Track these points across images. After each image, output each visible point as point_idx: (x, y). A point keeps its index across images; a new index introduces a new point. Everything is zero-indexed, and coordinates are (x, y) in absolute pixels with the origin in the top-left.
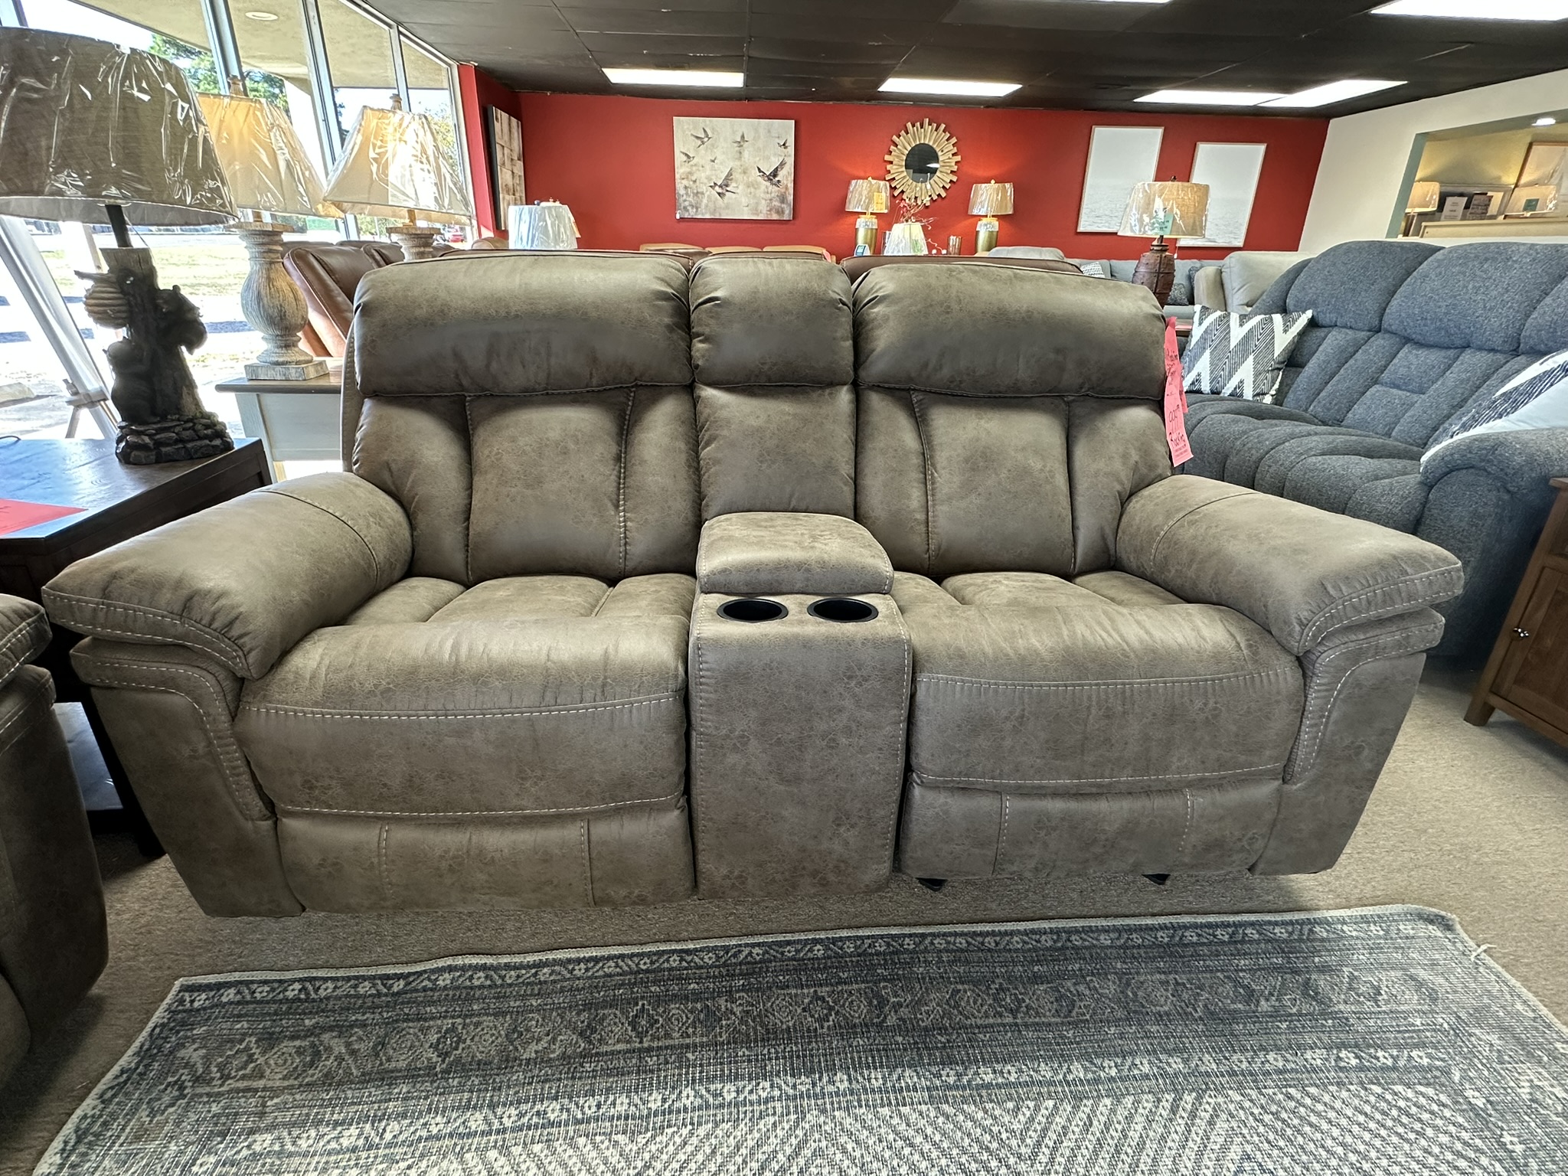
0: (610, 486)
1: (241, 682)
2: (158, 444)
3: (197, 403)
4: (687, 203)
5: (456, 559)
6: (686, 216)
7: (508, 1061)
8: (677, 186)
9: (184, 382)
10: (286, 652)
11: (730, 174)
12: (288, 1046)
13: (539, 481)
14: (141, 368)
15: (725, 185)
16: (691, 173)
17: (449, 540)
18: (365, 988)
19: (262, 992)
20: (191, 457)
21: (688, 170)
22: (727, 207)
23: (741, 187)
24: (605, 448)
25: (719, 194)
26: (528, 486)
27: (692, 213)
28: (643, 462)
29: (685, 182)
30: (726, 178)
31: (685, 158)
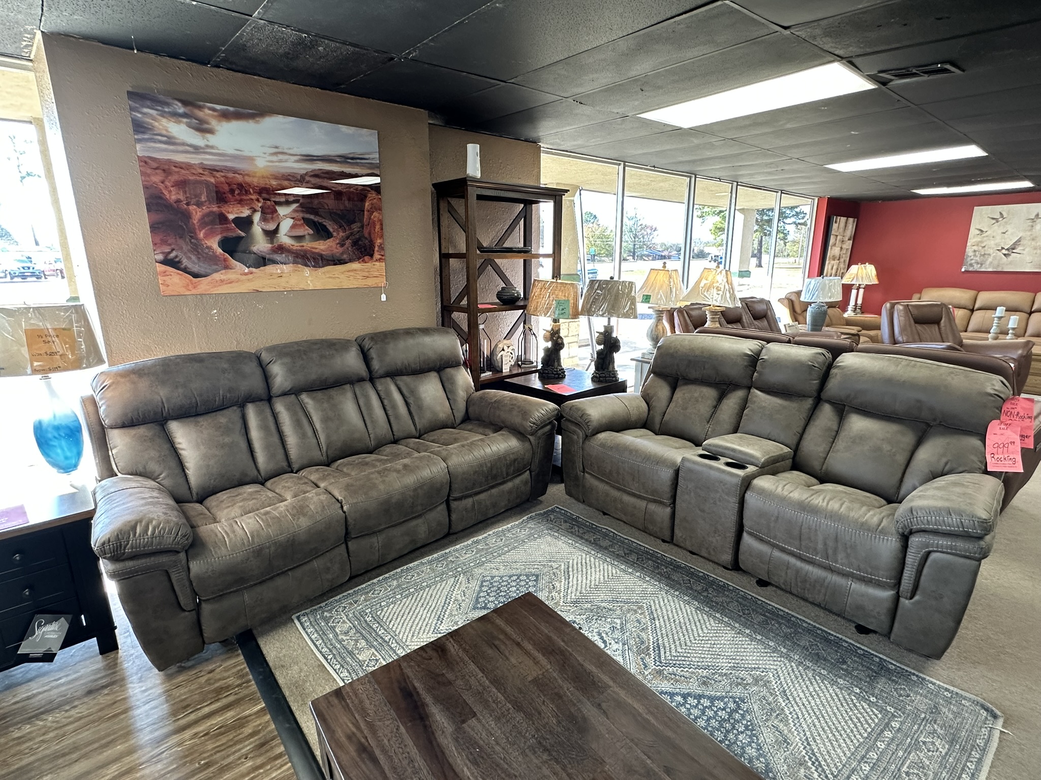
0: (708, 415)
1: (587, 436)
2: (600, 377)
3: (613, 368)
4: (973, 261)
5: (657, 427)
6: (971, 269)
7: (606, 548)
8: (967, 250)
9: (612, 361)
10: (598, 433)
11: (1019, 241)
12: (568, 524)
13: (686, 409)
14: (602, 356)
15: (1012, 248)
16: (981, 242)
17: (657, 419)
18: (588, 524)
19: (569, 514)
20: (606, 382)
21: (979, 240)
22: (1011, 263)
23: (1027, 250)
24: (711, 402)
25: (1005, 255)
26: (683, 409)
27: (976, 267)
28: (721, 410)
29: (975, 248)
30: (1015, 244)
31: (978, 232)
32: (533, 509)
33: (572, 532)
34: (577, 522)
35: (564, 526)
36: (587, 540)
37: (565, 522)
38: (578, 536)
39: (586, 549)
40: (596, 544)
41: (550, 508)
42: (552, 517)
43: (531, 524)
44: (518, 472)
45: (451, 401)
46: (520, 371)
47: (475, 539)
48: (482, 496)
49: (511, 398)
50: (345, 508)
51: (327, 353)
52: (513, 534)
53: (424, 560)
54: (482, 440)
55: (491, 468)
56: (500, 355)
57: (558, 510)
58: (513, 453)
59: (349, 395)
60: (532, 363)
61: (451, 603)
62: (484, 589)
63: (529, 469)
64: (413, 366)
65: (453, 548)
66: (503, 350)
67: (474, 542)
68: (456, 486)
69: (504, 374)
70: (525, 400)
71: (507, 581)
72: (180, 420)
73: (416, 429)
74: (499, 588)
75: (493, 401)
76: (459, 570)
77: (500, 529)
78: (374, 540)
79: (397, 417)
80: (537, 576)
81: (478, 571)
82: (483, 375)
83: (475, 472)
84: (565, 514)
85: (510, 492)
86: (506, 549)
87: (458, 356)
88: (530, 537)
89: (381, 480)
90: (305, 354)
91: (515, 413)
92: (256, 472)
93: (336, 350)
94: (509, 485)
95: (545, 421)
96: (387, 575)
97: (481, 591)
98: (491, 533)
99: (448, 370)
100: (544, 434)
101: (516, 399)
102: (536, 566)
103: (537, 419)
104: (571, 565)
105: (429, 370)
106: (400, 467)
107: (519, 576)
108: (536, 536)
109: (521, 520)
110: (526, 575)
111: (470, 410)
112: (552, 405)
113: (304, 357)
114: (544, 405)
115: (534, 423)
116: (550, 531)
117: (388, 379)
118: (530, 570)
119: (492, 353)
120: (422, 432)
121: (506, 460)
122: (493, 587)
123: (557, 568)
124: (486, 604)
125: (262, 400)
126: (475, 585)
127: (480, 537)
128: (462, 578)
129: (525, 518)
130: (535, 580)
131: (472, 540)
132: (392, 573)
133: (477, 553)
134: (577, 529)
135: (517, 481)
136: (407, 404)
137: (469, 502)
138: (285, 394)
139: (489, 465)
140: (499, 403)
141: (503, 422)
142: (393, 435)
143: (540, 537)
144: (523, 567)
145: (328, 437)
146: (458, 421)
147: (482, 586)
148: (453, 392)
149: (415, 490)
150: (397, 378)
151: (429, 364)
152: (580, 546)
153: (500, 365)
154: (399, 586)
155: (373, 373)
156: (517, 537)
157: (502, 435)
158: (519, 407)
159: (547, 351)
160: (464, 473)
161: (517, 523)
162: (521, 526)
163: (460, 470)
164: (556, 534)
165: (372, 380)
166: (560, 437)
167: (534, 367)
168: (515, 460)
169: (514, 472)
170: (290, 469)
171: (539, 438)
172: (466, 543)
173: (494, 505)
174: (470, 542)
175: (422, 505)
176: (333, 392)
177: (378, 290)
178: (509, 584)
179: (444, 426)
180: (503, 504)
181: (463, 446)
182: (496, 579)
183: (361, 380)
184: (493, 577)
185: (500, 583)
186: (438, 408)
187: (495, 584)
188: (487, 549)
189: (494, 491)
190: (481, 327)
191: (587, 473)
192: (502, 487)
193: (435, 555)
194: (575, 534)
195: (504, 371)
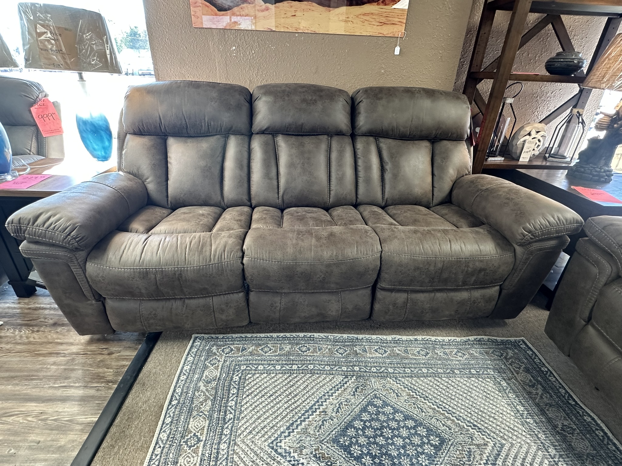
1: (618, 277)
12: (530, 377)
18: (562, 391)
19: (537, 361)
32: (488, 330)
33: (529, 393)
34: (546, 379)
35: (522, 376)
36: (549, 420)
37: (527, 370)
38: (537, 405)
39: (542, 436)
40: (564, 439)
41: (512, 339)
42: (510, 353)
43: (475, 351)
44: (483, 284)
45: (435, 178)
46: (544, 163)
47: (398, 337)
48: (421, 297)
49: (511, 190)
50: (245, 260)
51: (310, 98)
52: (445, 353)
53: (331, 336)
54: (445, 232)
55: (442, 270)
56: (522, 140)
57: (523, 346)
58: (481, 261)
59: (324, 147)
60: (564, 157)
61: (318, 413)
62: (365, 417)
63: (500, 286)
64: (402, 129)
65: (367, 336)
66: (529, 134)
67: (396, 342)
68: (386, 276)
69: (519, 163)
70: (529, 197)
71: (398, 421)
72: (179, 138)
73: (383, 198)
74: (382, 427)
75: (484, 188)
76: (356, 368)
77: (433, 338)
78: (277, 299)
79: (368, 180)
80: (443, 441)
81: (375, 383)
82: (490, 159)
83: (417, 269)
84: (531, 359)
85: (462, 303)
86: (425, 371)
87: (462, 128)
88: (465, 368)
89: (294, 241)
90: (288, 96)
91: (507, 210)
92: (219, 198)
93: (321, 96)
94: (464, 295)
95: (549, 233)
96: (288, 335)
97: (358, 417)
98: (419, 337)
99: (445, 142)
100: (540, 250)
101: (517, 192)
102: (449, 423)
103: (538, 227)
104: (503, 454)
105: (422, 138)
106: (325, 234)
107: (418, 424)
108: (473, 371)
109: (464, 339)
110: (429, 430)
111: (455, 193)
112: (571, 214)
113: (286, 98)
114: (559, 210)
115: (530, 232)
116: (496, 374)
117: (371, 139)
118: (438, 424)
119: (514, 136)
120: (390, 202)
121: (468, 266)
122: (378, 420)
123: (478, 446)
124: (351, 444)
125: (243, 135)
126: (358, 402)
127: (404, 338)
128: (351, 383)
129: (472, 338)
130: (435, 447)
131: (393, 336)
132: (294, 334)
133: (388, 358)
134: (540, 392)
135: (477, 294)
136: (383, 170)
137: (401, 297)
138: (262, 132)
139: (440, 265)
140: (491, 191)
141: (487, 218)
142: (357, 197)
143: (478, 376)
144: (431, 413)
145: (287, 182)
146: (436, 201)
147: (364, 410)
148: (443, 169)
149: (329, 266)
150: (382, 140)
151: (421, 131)
152: (533, 426)
153: (518, 151)
154: (289, 354)
155: (357, 130)
156: (449, 359)
157: (477, 233)
158: (516, 204)
159: (594, 142)
160: (400, 265)
161: (458, 339)
162: (461, 347)
163: (397, 259)
164: (504, 384)
165: (353, 136)
166: (567, 257)
167: (566, 163)
168: (481, 270)
169: (475, 283)
170: (249, 203)
171: (531, 253)
172: (385, 337)
173: (434, 311)
174: (389, 338)
175: (337, 283)
176: (307, 140)
177: (393, 40)
178: (398, 429)
179: (417, 202)
180: (447, 313)
181: (415, 232)
182: (388, 410)
183: (339, 133)
184: (385, 404)
185: (389, 419)
186: (416, 182)
187: (382, 418)
188: (403, 358)
189: (439, 295)
190: (509, 101)
191: (594, 327)
192: (452, 294)
193: (345, 336)
194: (534, 399)
195: (520, 160)
